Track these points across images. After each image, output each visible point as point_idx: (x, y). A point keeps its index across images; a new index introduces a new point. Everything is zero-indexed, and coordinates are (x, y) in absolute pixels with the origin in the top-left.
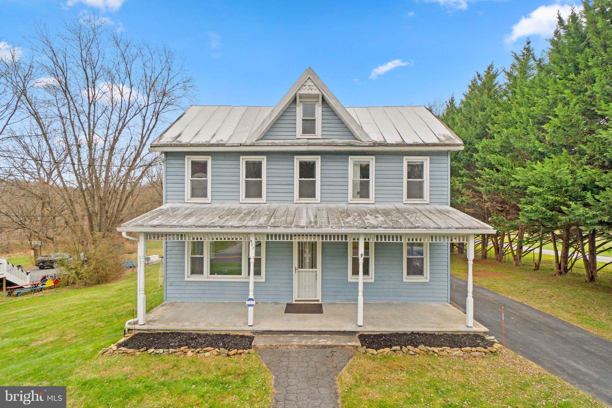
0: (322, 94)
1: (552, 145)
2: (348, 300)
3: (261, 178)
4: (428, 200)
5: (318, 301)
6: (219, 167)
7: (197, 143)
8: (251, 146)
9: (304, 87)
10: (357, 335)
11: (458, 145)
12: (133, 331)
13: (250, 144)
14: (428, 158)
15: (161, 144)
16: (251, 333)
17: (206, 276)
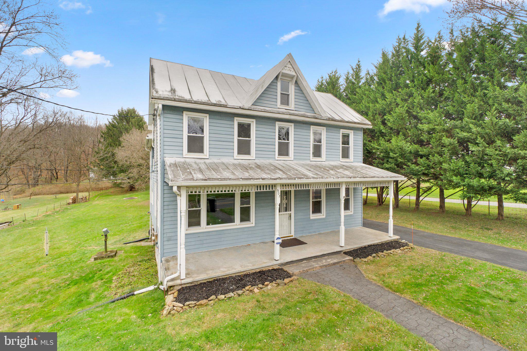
0: (298, 76)
1: (391, 129)
2: (310, 233)
3: (250, 138)
4: (353, 160)
5: (292, 236)
6: (216, 125)
7: (200, 100)
8: (248, 109)
9: (286, 68)
10: (342, 253)
11: (369, 125)
12: (175, 288)
13: (247, 108)
14: (352, 131)
15: (163, 97)
16: (278, 266)
17: (204, 227)
